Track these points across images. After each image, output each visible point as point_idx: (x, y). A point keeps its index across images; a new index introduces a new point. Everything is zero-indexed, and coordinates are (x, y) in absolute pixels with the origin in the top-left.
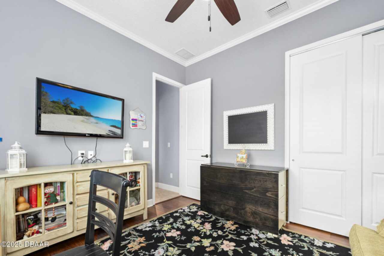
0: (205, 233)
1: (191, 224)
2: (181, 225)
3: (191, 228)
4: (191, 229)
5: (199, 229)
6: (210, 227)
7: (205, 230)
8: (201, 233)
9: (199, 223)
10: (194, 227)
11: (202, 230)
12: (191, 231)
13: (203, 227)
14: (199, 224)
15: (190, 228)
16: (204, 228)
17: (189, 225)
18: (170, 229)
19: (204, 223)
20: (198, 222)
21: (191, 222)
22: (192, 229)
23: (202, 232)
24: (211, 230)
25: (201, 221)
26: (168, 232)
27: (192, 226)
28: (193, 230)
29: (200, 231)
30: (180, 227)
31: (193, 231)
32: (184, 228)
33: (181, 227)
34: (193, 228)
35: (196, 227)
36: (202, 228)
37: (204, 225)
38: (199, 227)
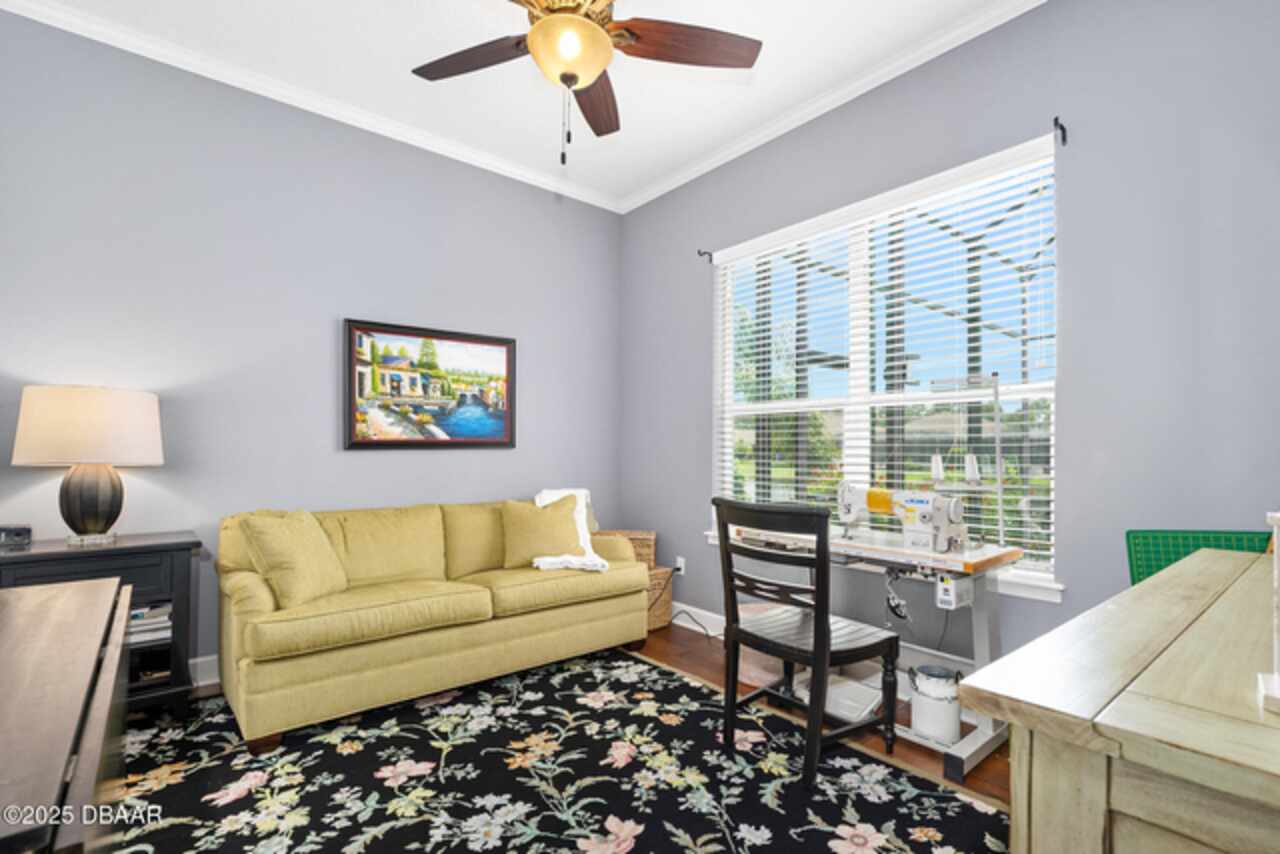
0: (641, 733)
1: (683, 768)
2: (721, 769)
3: (681, 752)
4: (684, 746)
5: (658, 746)
6: (617, 748)
7: (639, 739)
8: (655, 733)
9: (649, 769)
10: (670, 754)
11: (647, 743)
12: (684, 742)
13: (640, 753)
14: (648, 765)
15: (684, 750)
16: (638, 746)
17: (691, 766)
18: (758, 753)
19: (628, 766)
20: (650, 773)
21: (681, 776)
22: (680, 747)
23: (648, 734)
24: (617, 738)
25: (636, 776)
26: (763, 744)
27: (679, 757)
28: (675, 743)
29: (656, 739)
30: (723, 758)
31: (679, 740)
32: (707, 753)
33: (719, 756)
34: (673, 751)
35: (665, 753)
36: (645, 749)
37: (630, 760)
38: (654, 754)
